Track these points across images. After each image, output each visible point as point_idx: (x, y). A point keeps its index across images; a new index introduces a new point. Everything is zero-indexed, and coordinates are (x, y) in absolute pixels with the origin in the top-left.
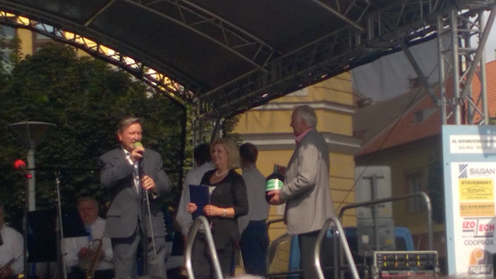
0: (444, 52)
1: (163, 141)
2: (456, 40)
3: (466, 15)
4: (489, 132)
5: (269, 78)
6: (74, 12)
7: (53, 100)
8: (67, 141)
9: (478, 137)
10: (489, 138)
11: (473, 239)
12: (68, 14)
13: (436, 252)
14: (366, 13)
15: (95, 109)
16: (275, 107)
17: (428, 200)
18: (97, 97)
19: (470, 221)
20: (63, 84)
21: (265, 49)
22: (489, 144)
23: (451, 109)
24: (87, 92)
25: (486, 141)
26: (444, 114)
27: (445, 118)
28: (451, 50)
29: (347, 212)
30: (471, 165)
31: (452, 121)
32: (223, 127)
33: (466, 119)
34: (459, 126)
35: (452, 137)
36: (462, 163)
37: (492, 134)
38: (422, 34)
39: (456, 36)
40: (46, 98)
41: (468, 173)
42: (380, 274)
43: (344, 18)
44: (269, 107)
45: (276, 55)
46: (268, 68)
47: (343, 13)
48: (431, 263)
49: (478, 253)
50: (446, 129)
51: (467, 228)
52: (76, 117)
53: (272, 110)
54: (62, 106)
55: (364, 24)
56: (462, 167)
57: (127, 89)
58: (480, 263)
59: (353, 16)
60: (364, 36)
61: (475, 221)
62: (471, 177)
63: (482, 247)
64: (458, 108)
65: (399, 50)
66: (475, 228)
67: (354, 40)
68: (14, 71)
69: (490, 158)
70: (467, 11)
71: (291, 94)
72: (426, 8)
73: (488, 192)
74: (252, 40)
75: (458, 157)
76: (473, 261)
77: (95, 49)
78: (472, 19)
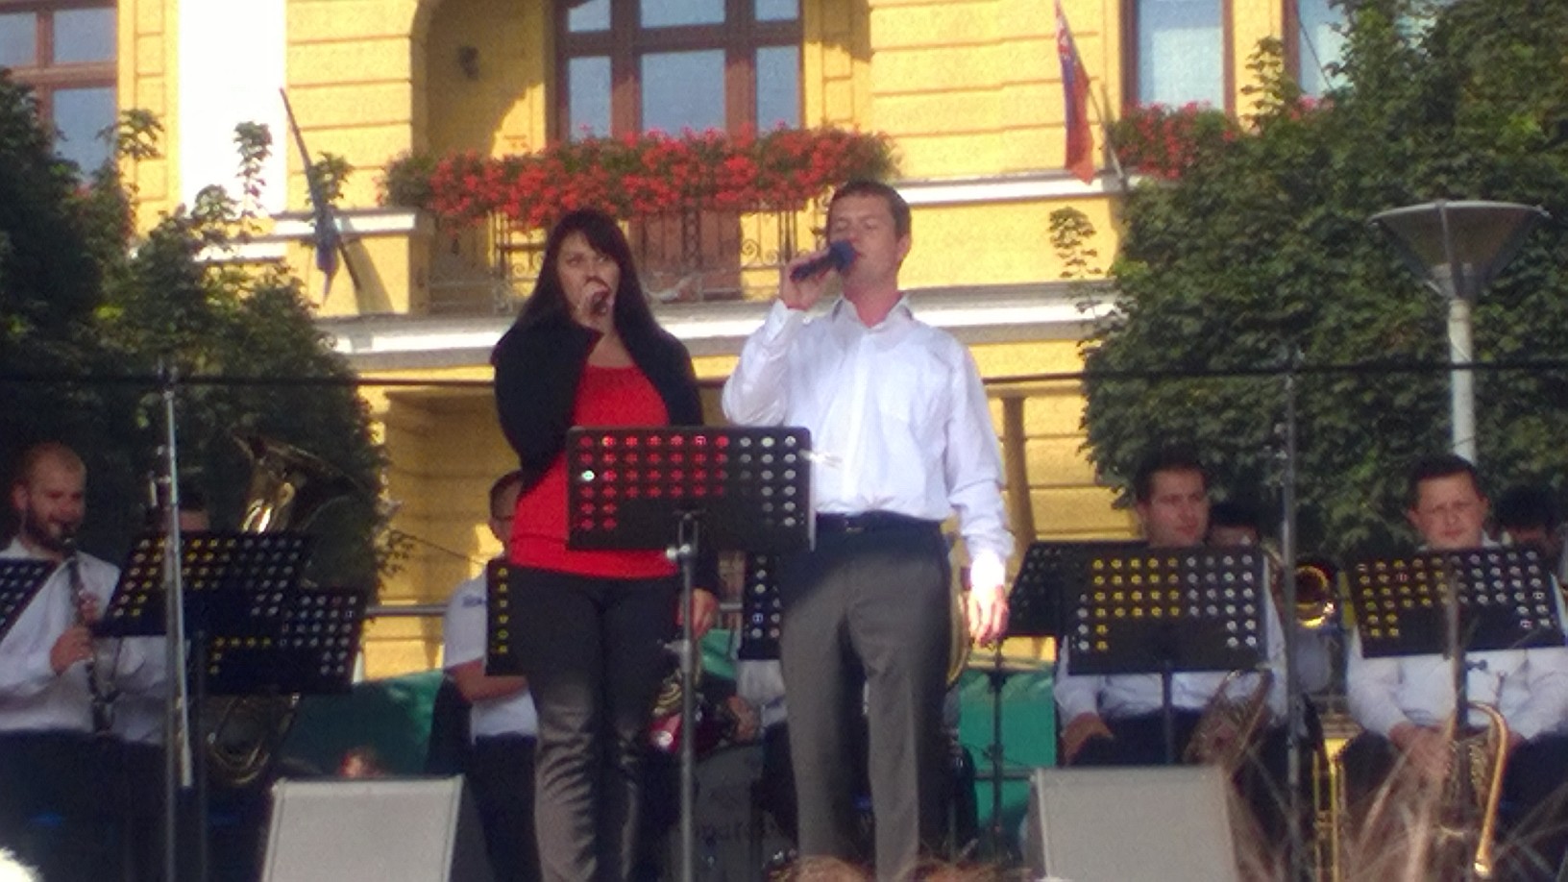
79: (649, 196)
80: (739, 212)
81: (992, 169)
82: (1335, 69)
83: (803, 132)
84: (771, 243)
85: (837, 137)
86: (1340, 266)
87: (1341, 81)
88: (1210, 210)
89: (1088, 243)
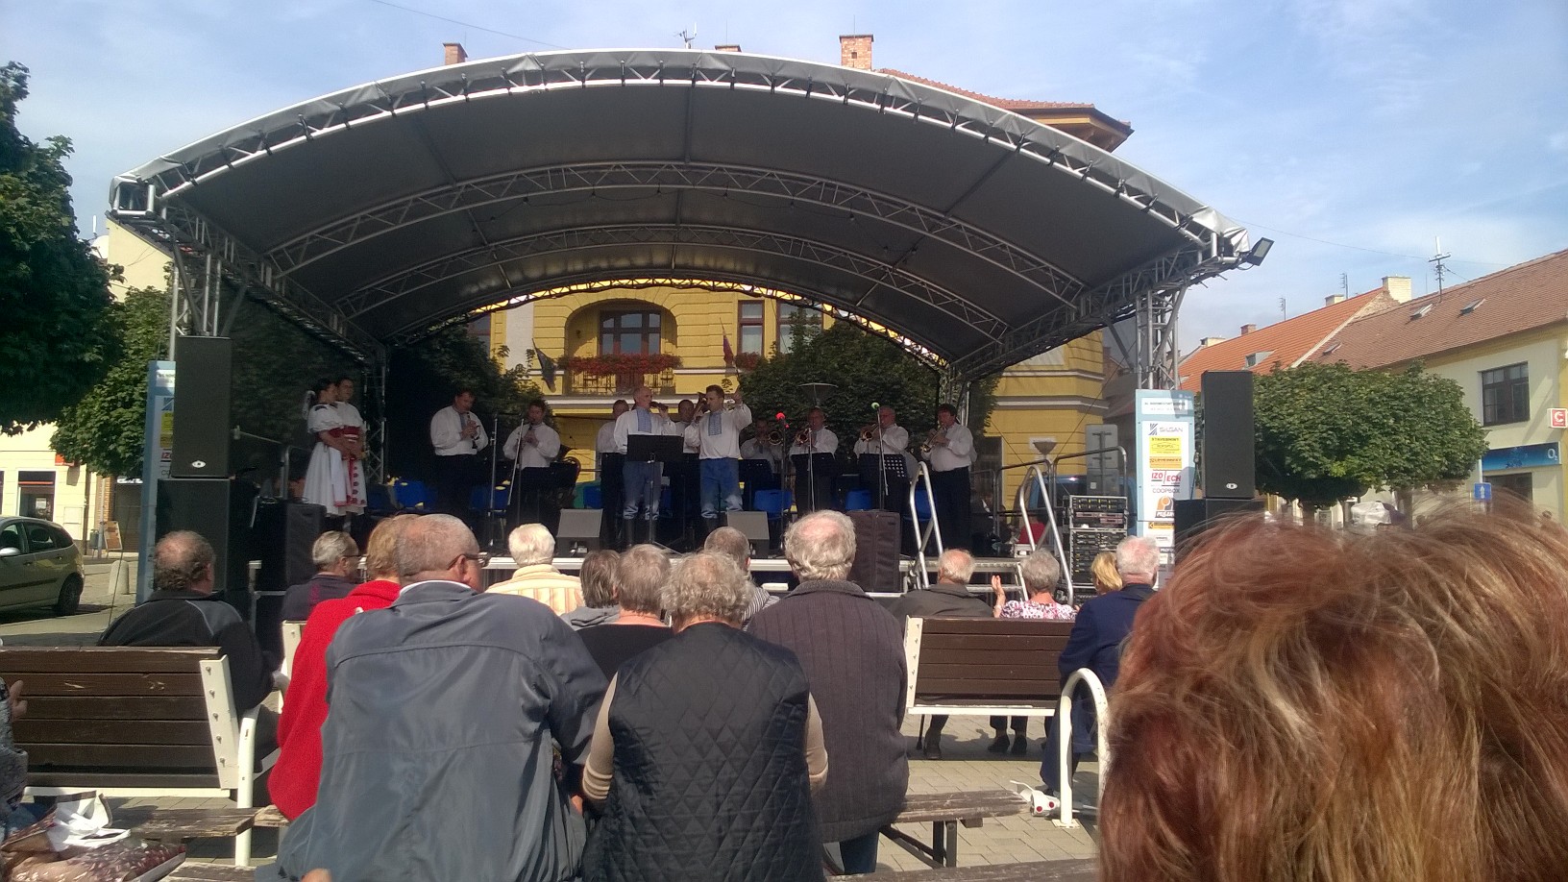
0: (1140, 327)
1: (929, 401)
2: (1150, 316)
3: (1163, 295)
4: (1181, 396)
5: (1004, 349)
6: (849, 295)
7: (841, 367)
8: (851, 400)
9: (1171, 400)
10: (1181, 401)
11: (1161, 488)
12: (842, 296)
13: (1125, 498)
14: (1079, 295)
15: (876, 374)
16: (1009, 374)
17: (1124, 453)
18: (877, 364)
19: (1159, 472)
20: (850, 354)
21: (999, 324)
22: (1180, 407)
23: (1145, 376)
24: (869, 360)
25: (1178, 404)
26: (1140, 379)
27: (1140, 383)
28: (1147, 325)
29: (1060, 461)
30: (1161, 424)
31: (1145, 386)
32: (969, 389)
33: (1159, 384)
34: (1151, 391)
35: (1144, 400)
36: (1153, 422)
37: (1183, 398)
38: (1126, 312)
39: (1151, 312)
40: (836, 365)
41: (1158, 431)
42: (1075, 515)
43: (1059, 298)
44: (1004, 374)
45: (1009, 329)
46: (1003, 341)
47: (1059, 294)
48: (1121, 506)
49: (1165, 500)
50: (1139, 393)
51: (1156, 478)
52: (858, 381)
53: (1007, 377)
54: (847, 371)
55: (1077, 304)
56: (1153, 426)
57: (902, 358)
58: (1167, 508)
59: (1068, 296)
60: (1078, 313)
61: (1163, 472)
62: (1160, 435)
63: (1171, 495)
64: (1151, 374)
65: (1104, 326)
66: (1163, 479)
67: (1069, 317)
68: (812, 343)
69: (1181, 418)
70: (1162, 291)
71: (1022, 363)
72: (1128, 290)
73: (1176, 447)
74: (990, 317)
75: (1148, 417)
76: (1160, 506)
77: (865, 324)
78: (1167, 299)
79: (622, 368)
80: (644, 373)
81: (706, 366)
82: (790, 348)
83: (660, 355)
84: (651, 381)
85: (669, 356)
86: (790, 395)
87: (790, 351)
88: (760, 380)
89: (730, 387)
